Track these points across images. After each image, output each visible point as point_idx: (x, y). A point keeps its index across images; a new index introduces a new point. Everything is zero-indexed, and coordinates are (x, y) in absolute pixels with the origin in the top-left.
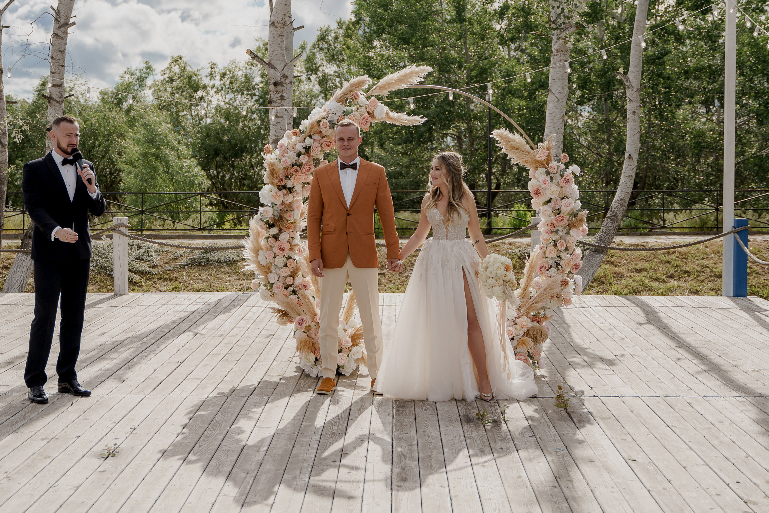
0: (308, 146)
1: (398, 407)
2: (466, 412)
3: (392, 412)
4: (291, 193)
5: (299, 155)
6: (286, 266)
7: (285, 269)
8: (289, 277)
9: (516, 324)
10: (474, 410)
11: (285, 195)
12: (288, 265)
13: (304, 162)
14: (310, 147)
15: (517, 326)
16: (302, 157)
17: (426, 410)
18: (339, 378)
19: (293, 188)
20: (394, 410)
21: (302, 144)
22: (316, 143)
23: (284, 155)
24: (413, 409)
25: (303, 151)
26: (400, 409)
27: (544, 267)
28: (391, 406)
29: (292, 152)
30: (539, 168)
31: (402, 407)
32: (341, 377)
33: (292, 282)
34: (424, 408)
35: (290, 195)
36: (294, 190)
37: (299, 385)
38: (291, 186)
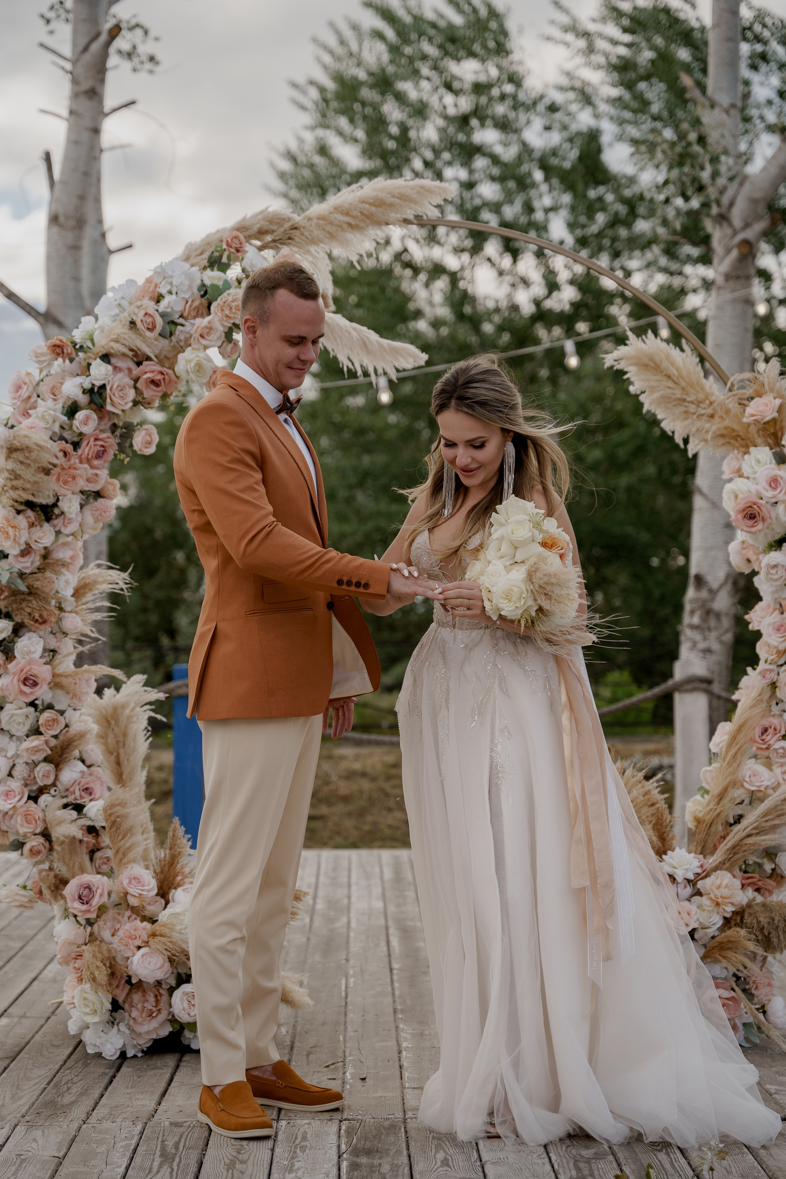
0: (98, 383)
1: (356, 1152)
2: (578, 1169)
3: (335, 1171)
4: (48, 520)
5: (72, 410)
6: (36, 731)
7: (35, 742)
8: (43, 765)
9: (699, 893)
10: (601, 1164)
11: (32, 525)
12: (42, 729)
13: (85, 430)
14: (103, 387)
15: (705, 901)
16: (80, 415)
17: (445, 1162)
18: (180, 1060)
19: (55, 505)
20: (345, 1165)
21: (79, 380)
22: (120, 375)
23: (26, 414)
24: (405, 1160)
25: (83, 399)
26: (363, 1160)
27: (771, 731)
28: (335, 1150)
29: (50, 403)
30: (752, 449)
31: (369, 1152)
32: (186, 1058)
33: (52, 777)
34: (441, 1155)
35: (46, 525)
36: (56, 511)
37: (56, 1085)
38: (50, 501)
